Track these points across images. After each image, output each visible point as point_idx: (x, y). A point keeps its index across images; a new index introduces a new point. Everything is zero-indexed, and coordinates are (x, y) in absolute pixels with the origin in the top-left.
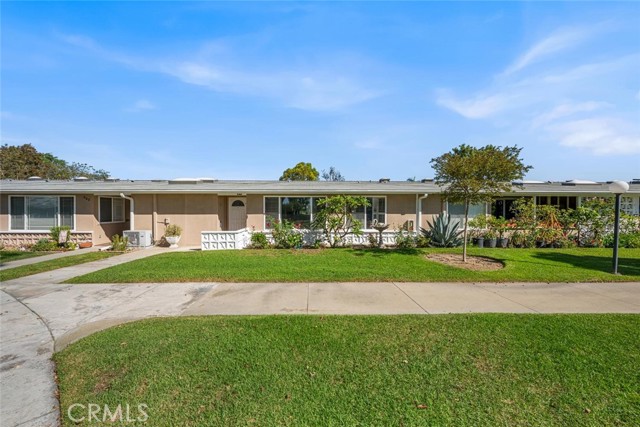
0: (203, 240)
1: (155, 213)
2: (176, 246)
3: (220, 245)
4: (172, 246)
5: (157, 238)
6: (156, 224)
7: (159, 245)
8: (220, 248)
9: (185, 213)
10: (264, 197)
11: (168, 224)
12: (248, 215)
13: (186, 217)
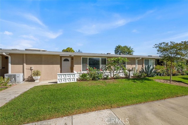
0: (58, 78)
1: (25, 64)
2: (38, 81)
3: (67, 80)
4: (36, 81)
5: (26, 77)
6: (25, 70)
7: (27, 81)
8: (67, 82)
9: (42, 65)
10: (82, 57)
11: (32, 70)
12: (75, 65)
13: (43, 67)
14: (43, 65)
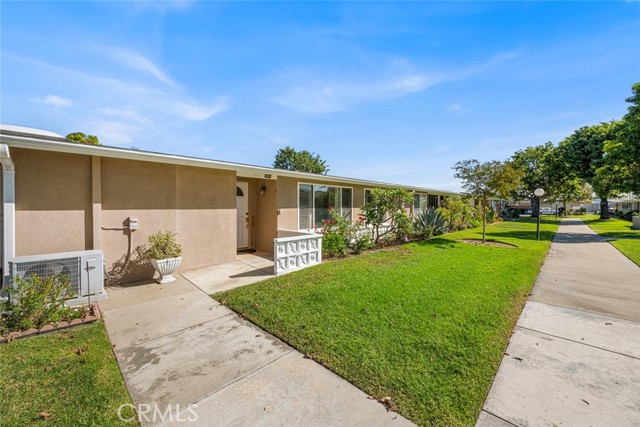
1: (97, 207)
6: (99, 234)
8: (301, 265)
9: (175, 208)
10: (299, 183)
11: (133, 231)
12: (281, 210)
13: (178, 215)
14: (177, 211)
